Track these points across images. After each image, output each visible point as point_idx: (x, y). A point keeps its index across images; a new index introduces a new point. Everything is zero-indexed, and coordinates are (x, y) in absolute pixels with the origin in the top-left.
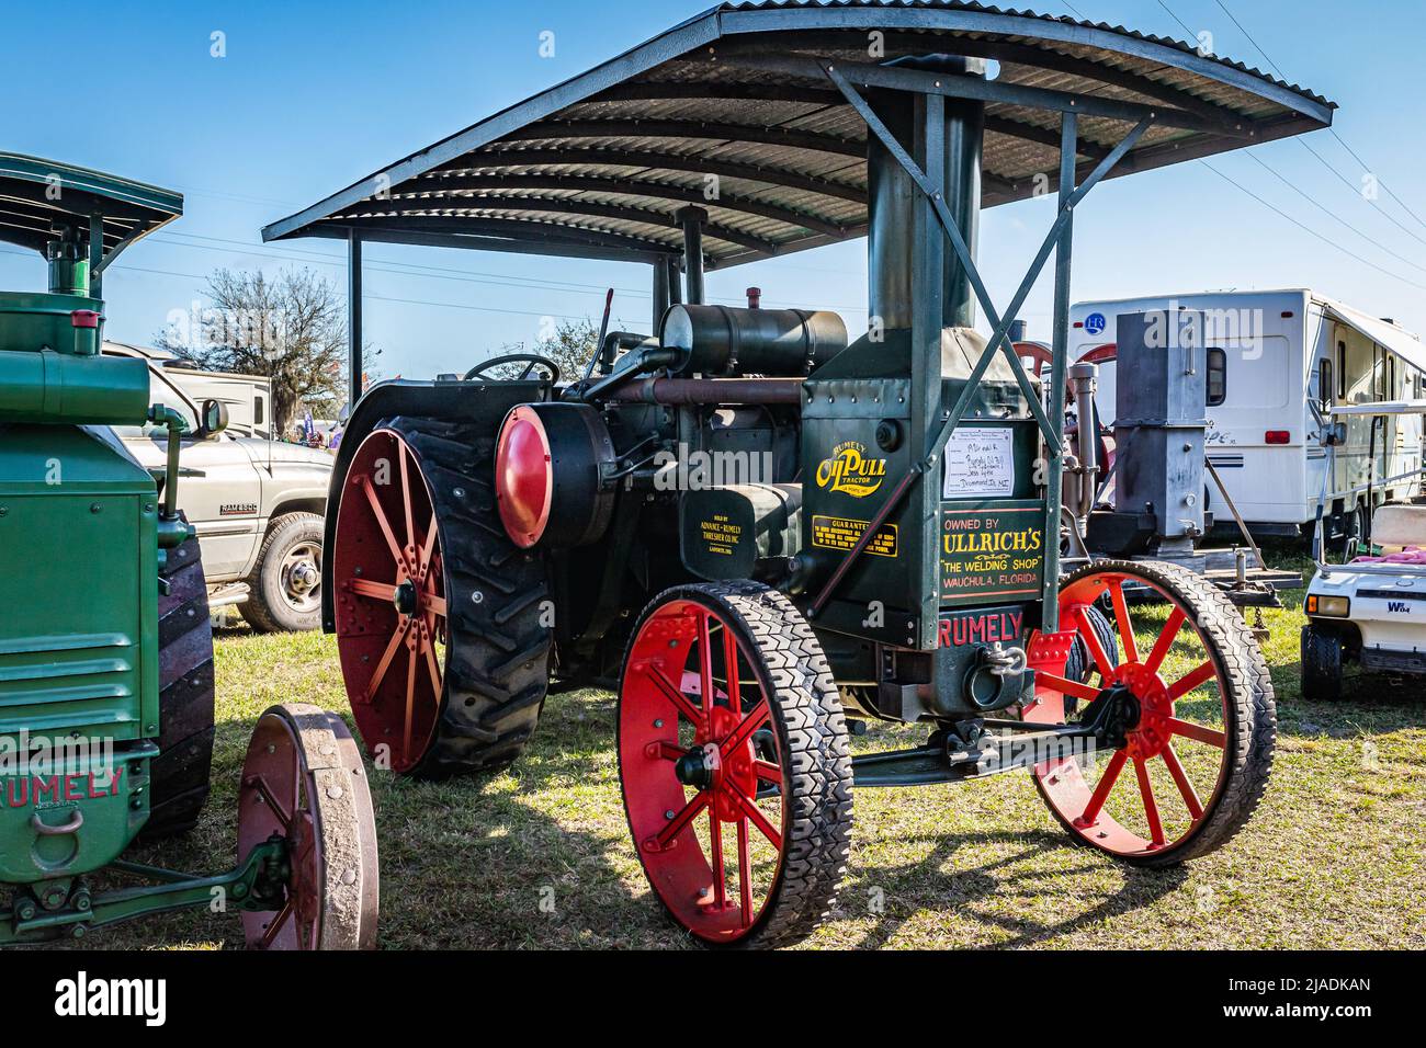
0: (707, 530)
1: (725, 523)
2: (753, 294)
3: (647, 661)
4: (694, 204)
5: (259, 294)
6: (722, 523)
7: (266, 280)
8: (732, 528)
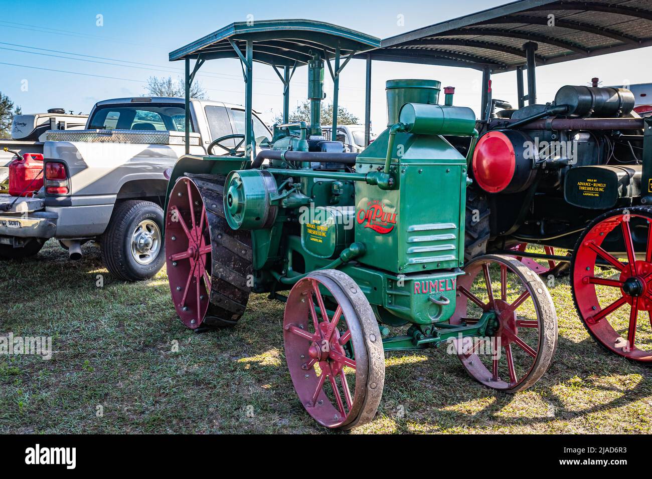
0: (582, 186)
1: (595, 182)
2: (595, 81)
3: (590, 241)
4: (532, 41)
5: (169, 88)
6: (592, 183)
7: (172, 82)
8: (599, 185)
